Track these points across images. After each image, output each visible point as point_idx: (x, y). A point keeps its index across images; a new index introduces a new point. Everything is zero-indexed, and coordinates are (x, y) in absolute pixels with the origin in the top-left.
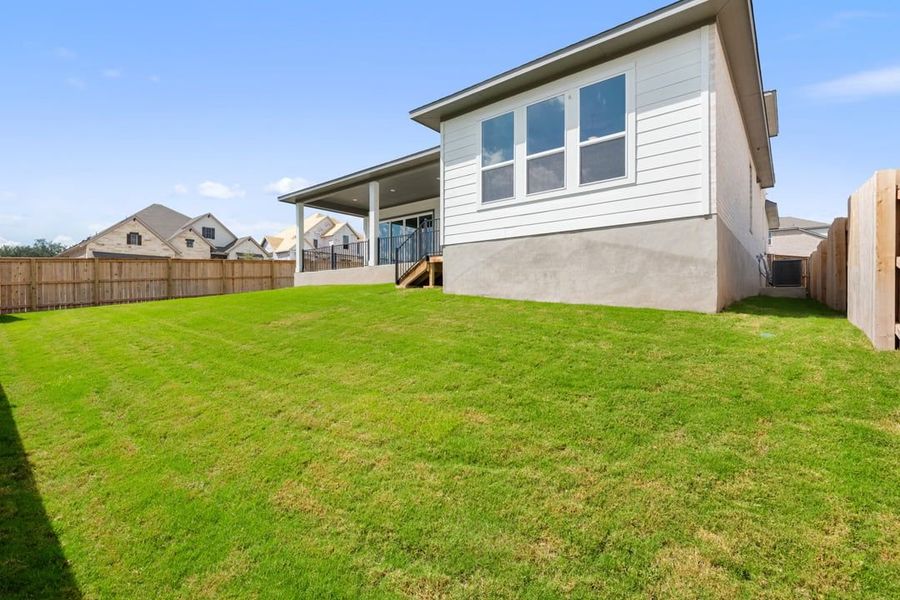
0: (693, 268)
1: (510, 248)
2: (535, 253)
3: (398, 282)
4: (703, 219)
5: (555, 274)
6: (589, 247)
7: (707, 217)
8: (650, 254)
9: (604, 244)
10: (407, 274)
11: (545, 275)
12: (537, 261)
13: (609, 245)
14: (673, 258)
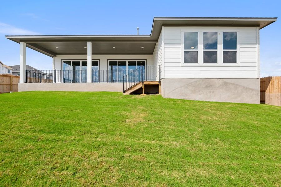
0: (254, 92)
1: (196, 82)
2: (206, 84)
3: (124, 92)
4: (257, 79)
5: (213, 92)
6: (226, 84)
7: (258, 78)
8: (244, 87)
9: (230, 83)
10: (130, 89)
11: (210, 92)
12: (207, 87)
13: (232, 84)
14: (250, 89)
